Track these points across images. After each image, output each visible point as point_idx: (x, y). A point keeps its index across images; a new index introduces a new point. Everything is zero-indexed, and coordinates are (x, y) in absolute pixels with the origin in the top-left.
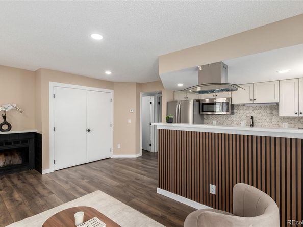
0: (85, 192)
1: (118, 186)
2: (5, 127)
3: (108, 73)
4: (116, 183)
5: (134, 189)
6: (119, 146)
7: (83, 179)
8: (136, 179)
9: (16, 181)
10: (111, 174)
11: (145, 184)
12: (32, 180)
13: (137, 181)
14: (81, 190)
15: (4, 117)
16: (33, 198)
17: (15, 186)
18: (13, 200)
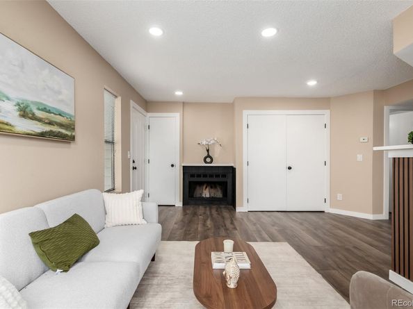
0: (268, 239)
1: (315, 247)
2: (208, 160)
3: (312, 83)
4: (316, 242)
5: (344, 259)
6: (340, 197)
7: (273, 226)
8: (355, 248)
9: (214, 212)
10: (315, 231)
11: (371, 260)
12: (226, 214)
13: (355, 251)
14: (266, 236)
15: (208, 151)
16: (219, 228)
17: (211, 215)
18: (204, 225)
